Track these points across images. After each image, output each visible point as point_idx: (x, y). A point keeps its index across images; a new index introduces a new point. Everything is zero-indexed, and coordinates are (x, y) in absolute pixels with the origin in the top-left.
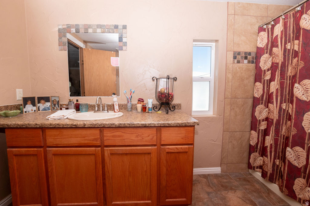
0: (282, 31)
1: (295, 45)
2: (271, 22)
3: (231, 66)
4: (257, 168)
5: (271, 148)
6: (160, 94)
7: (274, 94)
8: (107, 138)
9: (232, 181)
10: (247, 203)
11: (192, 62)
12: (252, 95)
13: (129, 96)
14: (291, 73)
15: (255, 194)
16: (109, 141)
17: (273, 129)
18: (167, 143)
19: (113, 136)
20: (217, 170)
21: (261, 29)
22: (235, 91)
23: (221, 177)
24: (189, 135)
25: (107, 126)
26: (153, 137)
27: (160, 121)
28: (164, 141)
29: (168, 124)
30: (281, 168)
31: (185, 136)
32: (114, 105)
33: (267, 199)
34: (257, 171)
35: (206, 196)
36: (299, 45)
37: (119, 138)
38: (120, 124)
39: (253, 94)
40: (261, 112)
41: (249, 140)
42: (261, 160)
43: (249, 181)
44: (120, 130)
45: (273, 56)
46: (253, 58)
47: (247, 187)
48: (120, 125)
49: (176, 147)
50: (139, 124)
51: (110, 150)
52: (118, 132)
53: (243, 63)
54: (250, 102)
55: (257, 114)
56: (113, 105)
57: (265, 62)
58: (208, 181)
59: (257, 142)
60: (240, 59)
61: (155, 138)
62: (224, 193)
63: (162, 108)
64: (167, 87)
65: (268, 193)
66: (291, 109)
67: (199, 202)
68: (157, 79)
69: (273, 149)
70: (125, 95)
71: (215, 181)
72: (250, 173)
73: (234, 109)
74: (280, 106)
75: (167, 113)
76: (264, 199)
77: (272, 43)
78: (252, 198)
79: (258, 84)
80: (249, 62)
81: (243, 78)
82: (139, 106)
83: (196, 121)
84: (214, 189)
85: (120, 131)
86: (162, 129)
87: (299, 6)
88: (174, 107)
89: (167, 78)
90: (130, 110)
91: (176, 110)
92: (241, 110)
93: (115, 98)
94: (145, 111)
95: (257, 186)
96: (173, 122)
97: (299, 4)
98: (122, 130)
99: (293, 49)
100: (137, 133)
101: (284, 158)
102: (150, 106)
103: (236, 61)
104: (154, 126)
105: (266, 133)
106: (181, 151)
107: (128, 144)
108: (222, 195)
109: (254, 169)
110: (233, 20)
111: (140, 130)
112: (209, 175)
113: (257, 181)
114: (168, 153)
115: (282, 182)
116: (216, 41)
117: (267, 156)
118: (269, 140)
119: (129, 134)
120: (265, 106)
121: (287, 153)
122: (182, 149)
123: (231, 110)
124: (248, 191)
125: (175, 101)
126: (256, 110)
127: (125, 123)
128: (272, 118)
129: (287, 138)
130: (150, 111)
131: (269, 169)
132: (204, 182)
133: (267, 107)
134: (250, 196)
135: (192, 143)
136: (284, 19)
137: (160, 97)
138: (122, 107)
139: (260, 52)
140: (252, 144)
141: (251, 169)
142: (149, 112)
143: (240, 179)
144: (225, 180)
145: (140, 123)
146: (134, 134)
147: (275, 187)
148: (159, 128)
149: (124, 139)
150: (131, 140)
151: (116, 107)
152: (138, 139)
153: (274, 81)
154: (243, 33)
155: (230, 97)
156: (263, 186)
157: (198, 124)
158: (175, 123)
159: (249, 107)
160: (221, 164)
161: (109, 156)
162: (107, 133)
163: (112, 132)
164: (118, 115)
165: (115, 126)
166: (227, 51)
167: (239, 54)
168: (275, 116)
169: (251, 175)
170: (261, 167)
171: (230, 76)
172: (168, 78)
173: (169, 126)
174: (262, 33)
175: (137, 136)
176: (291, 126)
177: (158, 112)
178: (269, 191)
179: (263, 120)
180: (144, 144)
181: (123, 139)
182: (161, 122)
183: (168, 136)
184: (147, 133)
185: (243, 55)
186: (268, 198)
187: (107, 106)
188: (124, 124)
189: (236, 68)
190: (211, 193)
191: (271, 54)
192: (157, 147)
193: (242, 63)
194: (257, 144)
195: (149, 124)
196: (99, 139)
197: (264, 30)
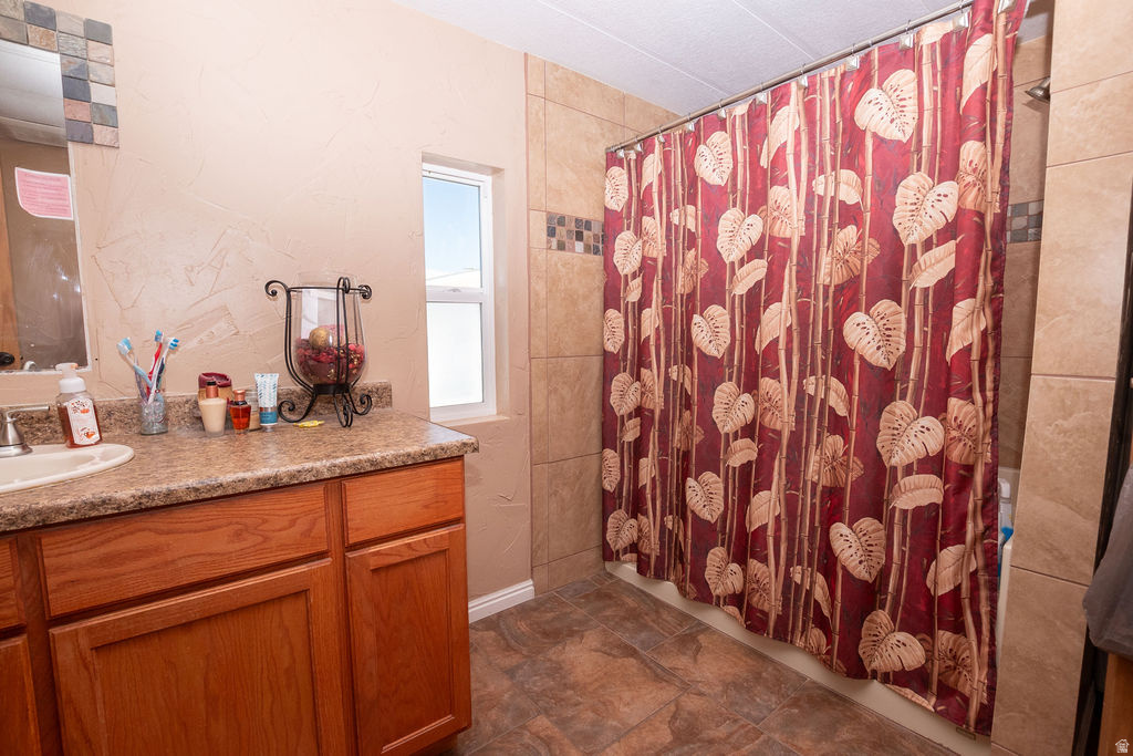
0: (660, 175)
1: (689, 218)
2: (636, 143)
3: (541, 257)
4: (625, 551)
5: (654, 488)
6: (309, 353)
7: (652, 342)
8: (63, 578)
9: (568, 610)
10: (614, 656)
11: (422, 234)
12: (599, 346)
13: (148, 365)
14: (683, 286)
15: (629, 625)
16: (81, 587)
17: (654, 436)
18: (372, 536)
19: (107, 560)
20: (523, 591)
21: (612, 159)
22: (556, 334)
23: (535, 609)
24: (449, 491)
25: (63, 519)
26: (314, 523)
27: (338, 457)
28: (357, 530)
29: (372, 462)
30: (677, 535)
31: (437, 495)
32: (70, 412)
33: (655, 626)
34: (625, 562)
35: (506, 683)
36: (696, 219)
37: (142, 563)
38: (148, 496)
39: (603, 344)
40: (624, 395)
41: (600, 479)
42: (632, 526)
43: (609, 596)
44: (143, 525)
45: (645, 238)
46: (595, 236)
47: (608, 613)
48: (144, 500)
49: (407, 540)
50: (243, 480)
51: (90, 630)
52: (132, 533)
53: (573, 251)
54: (595, 365)
55: (614, 399)
56: (63, 413)
57: (627, 254)
58: (502, 634)
59: (619, 478)
60: (565, 239)
61: (321, 525)
62: (553, 653)
63: (318, 406)
64: (342, 322)
65: (657, 612)
66: (689, 379)
67: (489, 709)
68: (288, 292)
69: (658, 491)
70: (128, 362)
71: (523, 626)
72: (609, 573)
73: (556, 390)
74: (667, 373)
75: (348, 425)
76: (652, 629)
77: (641, 202)
78: (625, 638)
79: (612, 313)
80: (587, 249)
81: (575, 297)
82: (214, 409)
83: (465, 438)
84: (524, 652)
85: (144, 530)
86: (348, 484)
87: (691, 119)
88: (367, 399)
89: (338, 288)
90: (156, 428)
91: (374, 410)
92: (576, 390)
93: (69, 379)
94: (248, 425)
95: (630, 602)
96: (390, 453)
97: (692, 116)
98: (159, 522)
99: (684, 227)
100: (237, 523)
101: (682, 509)
102: (269, 401)
103: (554, 242)
104: (314, 479)
105: (639, 449)
106: (425, 551)
107: (196, 579)
108: (550, 660)
109: (618, 559)
110: (541, 114)
111: (248, 506)
112: (500, 615)
113: (629, 588)
114: (376, 571)
115: (684, 571)
116: (496, 171)
117: (645, 514)
118: (648, 468)
119: (195, 532)
120: (632, 376)
121: (688, 494)
122: (428, 546)
123: (550, 393)
124: (612, 623)
125: (369, 378)
126: (613, 388)
127: (173, 486)
128: (651, 407)
129: (686, 456)
130: (268, 425)
131: (652, 547)
132: (490, 641)
133: (638, 378)
134: (618, 634)
135: (460, 514)
136: (664, 145)
137: (311, 362)
138: (112, 421)
139: (612, 223)
140: (608, 487)
141: (610, 559)
142: (261, 429)
143: (586, 597)
144: (549, 616)
145: (248, 475)
146: (220, 527)
147: (667, 591)
148: (337, 484)
149: (173, 561)
150: (208, 559)
151: (83, 422)
152: (244, 544)
153: (650, 307)
154: (571, 161)
155: (544, 353)
156: (644, 597)
157: (476, 450)
158: (396, 457)
159: (593, 384)
160: (532, 568)
161: (84, 659)
162: (66, 550)
163: (94, 541)
164: (104, 457)
165: (118, 508)
166: (529, 210)
167: (561, 221)
168: (656, 402)
169: (611, 576)
170: (634, 547)
171: (540, 287)
172: (344, 288)
173: (379, 470)
174: (615, 170)
175: (238, 535)
176: (692, 421)
177: (307, 424)
178: (659, 605)
179: (630, 416)
180: (272, 560)
181: (166, 563)
182: (341, 460)
183: (371, 508)
184: (285, 512)
185: (573, 226)
186: (658, 624)
187: (14, 424)
188: (169, 493)
189: (556, 265)
190: (519, 667)
191: (639, 232)
192: (330, 559)
193: (570, 250)
194: (621, 484)
195: (292, 476)
196: (13, 594)
197: (620, 163)
